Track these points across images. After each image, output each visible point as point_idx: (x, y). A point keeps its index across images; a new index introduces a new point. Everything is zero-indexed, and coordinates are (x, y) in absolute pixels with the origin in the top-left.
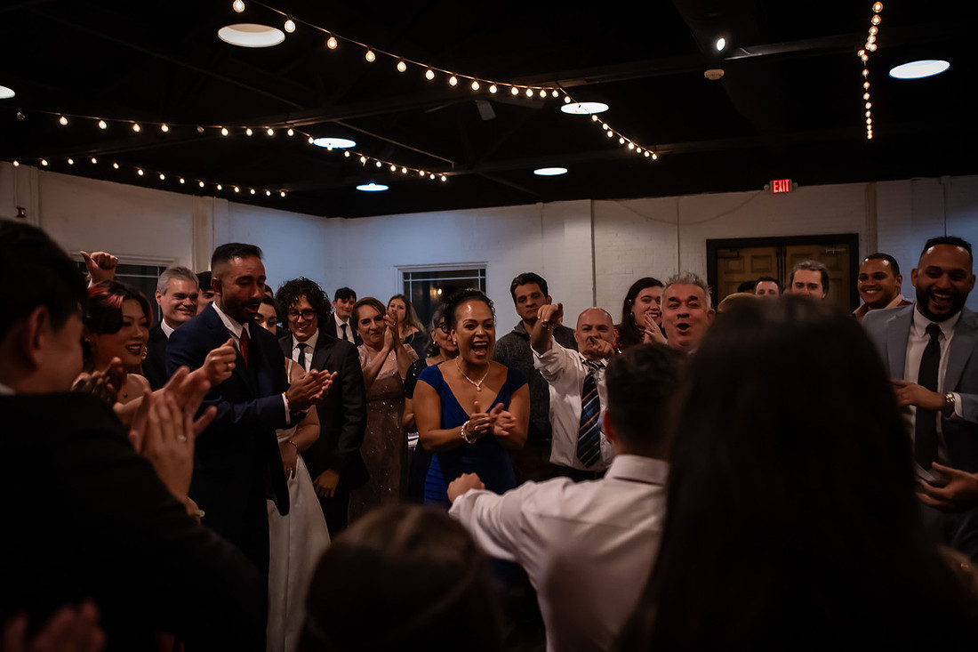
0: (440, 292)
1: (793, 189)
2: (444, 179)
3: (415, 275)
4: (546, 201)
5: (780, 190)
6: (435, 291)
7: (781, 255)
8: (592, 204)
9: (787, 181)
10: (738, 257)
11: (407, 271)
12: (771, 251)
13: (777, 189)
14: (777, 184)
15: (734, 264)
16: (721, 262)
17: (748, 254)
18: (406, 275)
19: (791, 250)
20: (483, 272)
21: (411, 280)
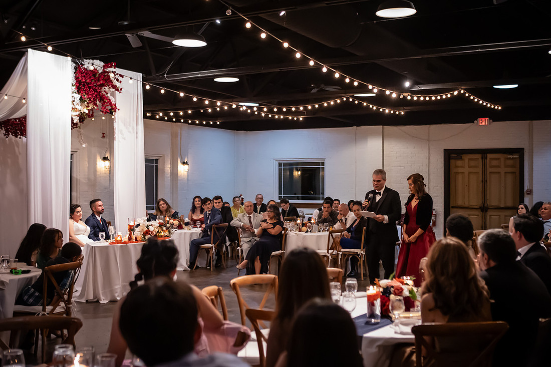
0: (299, 173)
1: (490, 123)
2: (301, 119)
3: (285, 164)
4: (358, 125)
5: (483, 124)
6: (296, 173)
7: (484, 158)
8: (383, 129)
9: (487, 119)
10: (461, 158)
11: (281, 162)
12: (479, 156)
13: (482, 123)
14: (482, 120)
15: (459, 163)
16: (452, 161)
17: (466, 157)
18: (280, 164)
19: (489, 156)
20: (323, 164)
21: (282, 167)
